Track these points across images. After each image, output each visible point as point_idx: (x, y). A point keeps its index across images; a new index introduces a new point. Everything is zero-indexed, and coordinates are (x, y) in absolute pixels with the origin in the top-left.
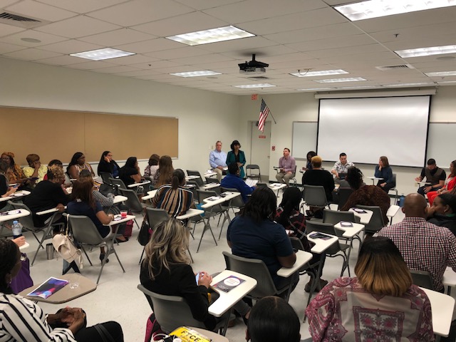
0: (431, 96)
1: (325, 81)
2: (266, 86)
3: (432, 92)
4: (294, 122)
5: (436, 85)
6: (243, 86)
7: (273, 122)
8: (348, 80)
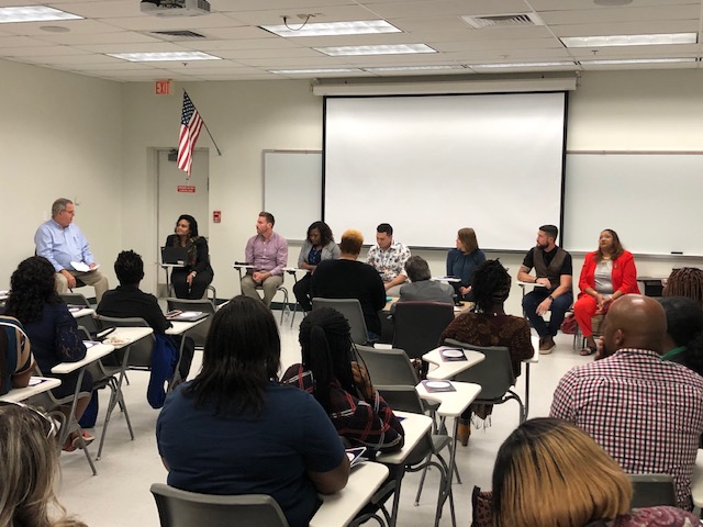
0: (567, 93)
1: (341, 51)
2: (195, 57)
3: (569, 84)
4: (265, 151)
5: (577, 67)
6: (134, 57)
7: (213, 151)
8: (393, 50)
